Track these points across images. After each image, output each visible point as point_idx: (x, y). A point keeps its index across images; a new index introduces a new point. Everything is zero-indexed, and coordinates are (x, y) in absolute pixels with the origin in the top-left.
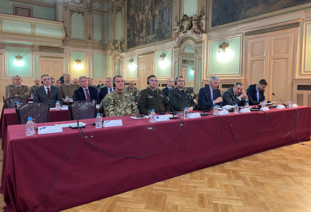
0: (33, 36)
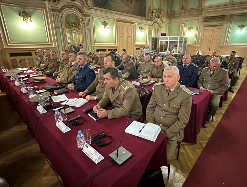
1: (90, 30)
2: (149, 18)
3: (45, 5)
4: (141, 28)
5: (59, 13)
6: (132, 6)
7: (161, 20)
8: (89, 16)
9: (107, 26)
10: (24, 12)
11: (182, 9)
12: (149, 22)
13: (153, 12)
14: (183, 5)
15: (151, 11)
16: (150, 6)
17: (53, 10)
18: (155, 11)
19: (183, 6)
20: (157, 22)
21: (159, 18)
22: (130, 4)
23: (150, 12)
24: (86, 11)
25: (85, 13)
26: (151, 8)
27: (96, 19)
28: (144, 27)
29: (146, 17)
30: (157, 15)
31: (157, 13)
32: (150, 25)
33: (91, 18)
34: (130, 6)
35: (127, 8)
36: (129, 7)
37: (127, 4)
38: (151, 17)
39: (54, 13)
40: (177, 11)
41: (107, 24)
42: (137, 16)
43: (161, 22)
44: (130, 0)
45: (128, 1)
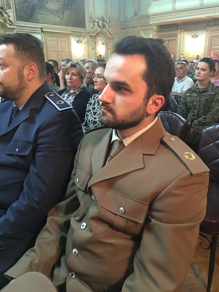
2: (90, 28)
4: (79, 42)
6: (65, 16)
8: (12, 31)
11: (135, 16)
14: (136, 10)
15: (93, 21)
16: (90, 15)
19: (135, 12)
20: (103, 33)
21: (105, 27)
22: (62, 15)
23: (90, 21)
26: (92, 16)
28: (84, 40)
29: (85, 28)
30: (101, 25)
31: (101, 22)
34: (62, 17)
35: (57, 19)
36: (60, 18)
37: (56, 14)
40: (131, 17)
42: (73, 27)
44: (61, 11)
45: (58, 11)
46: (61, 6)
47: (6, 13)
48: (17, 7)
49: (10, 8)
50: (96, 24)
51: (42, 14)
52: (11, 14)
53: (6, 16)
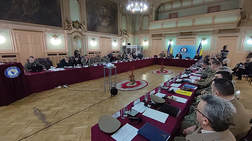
0: (213, 25)
1: (85, 43)
3: (65, 32)
4: (115, 41)
5: (71, 35)
6: (109, 29)
7: (128, 36)
8: (85, 36)
9: (94, 41)
10: (55, 36)
12: (120, 37)
13: (122, 32)
14: (140, 27)
16: (120, 29)
17: (68, 34)
18: (123, 31)
20: (125, 37)
21: (127, 35)
23: (120, 32)
24: (84, 33)
25: (83, 35)
27: (89, 37)
28: (117, 40)
29: (118, 34)
30: (125, 33)
31: (125, 32)
32: (121, 39)
33: (86, 37)
35: (106, 30)
37: (106, 28)
38: (121, 34)
39: (68, 35)
40: (138, 30)
41: (95, 40)
42: (112, 34)
43: (128, 37)
44: (108, 26)
45: (106, 27)
46: (108, 24)
47: (83, 27)
48: (88, 24)
49: (85, 24)
50: (123, 33)
51: (99, 28)
52: (85, 27)
53: (83, 28)
